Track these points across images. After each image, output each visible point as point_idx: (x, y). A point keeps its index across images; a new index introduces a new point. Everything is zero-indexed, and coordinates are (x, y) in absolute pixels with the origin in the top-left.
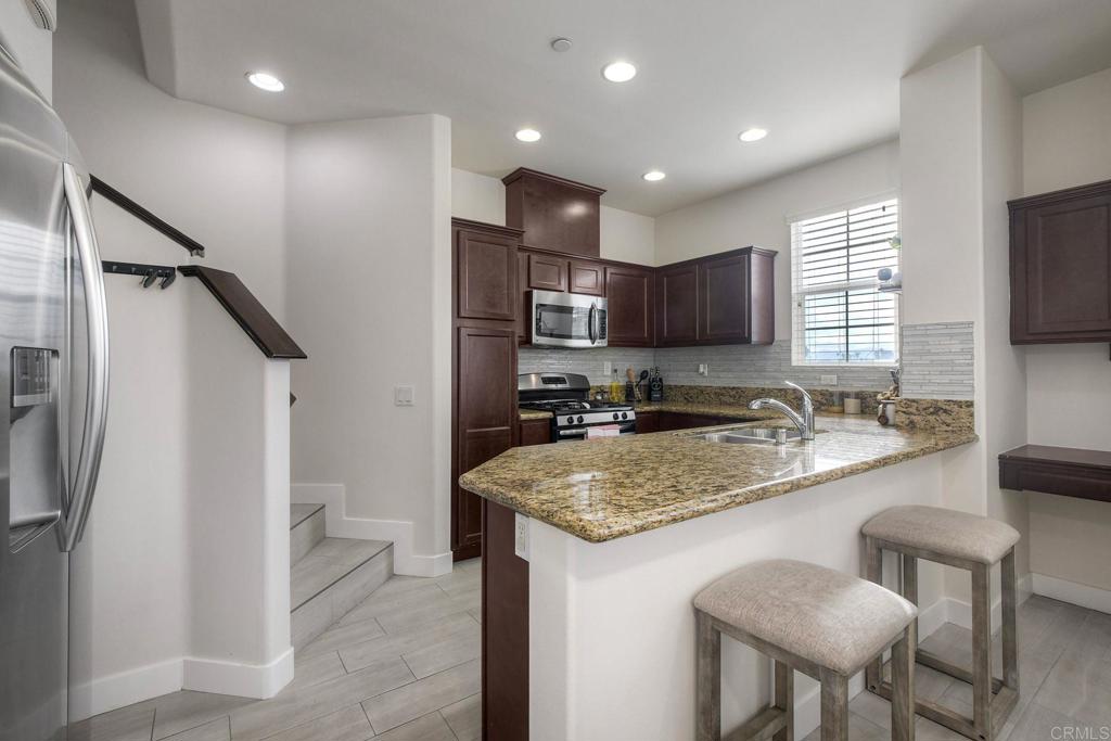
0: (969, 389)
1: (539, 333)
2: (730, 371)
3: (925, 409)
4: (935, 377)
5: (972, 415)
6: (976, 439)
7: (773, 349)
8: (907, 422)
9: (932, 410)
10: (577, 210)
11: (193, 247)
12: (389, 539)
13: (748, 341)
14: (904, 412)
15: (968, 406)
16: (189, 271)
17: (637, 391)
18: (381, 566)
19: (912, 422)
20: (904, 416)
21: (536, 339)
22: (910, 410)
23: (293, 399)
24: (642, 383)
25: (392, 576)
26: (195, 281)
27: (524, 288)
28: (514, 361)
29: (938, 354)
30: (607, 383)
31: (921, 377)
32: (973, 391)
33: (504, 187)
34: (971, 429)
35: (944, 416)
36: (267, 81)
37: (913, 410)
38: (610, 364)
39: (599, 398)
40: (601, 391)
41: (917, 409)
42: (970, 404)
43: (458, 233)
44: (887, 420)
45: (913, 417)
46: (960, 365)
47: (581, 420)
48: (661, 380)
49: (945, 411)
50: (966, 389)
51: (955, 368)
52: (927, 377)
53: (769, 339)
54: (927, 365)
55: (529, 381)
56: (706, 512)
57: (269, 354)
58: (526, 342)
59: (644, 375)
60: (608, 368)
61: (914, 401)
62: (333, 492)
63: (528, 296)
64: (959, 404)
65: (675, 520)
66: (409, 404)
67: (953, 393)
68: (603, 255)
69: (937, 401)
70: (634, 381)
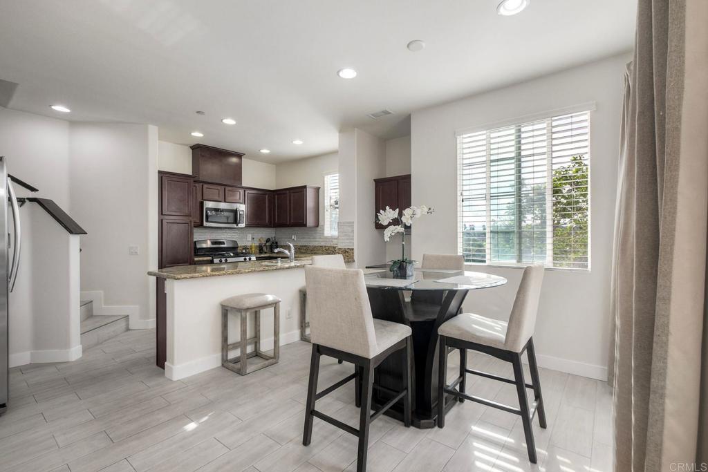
1: (207, 221)
2: (304, 238)
4: (346, 240)
5: (353, 253)
6: (354, 261)
7: (319, 229)
9: (344, 252)
10: (234, 160)
11: (33, 189)
12: (126, 314)
13: (305, 225)
16: (31, 200)
17: (264, 248)
18: (122, 324)
21: (205, 224)
23: (81, 250)
24: (268, 244)
25: (128, 329)
26: (35, 204)
27: (200, 199)
28: (192, 234)
29: (346, 232)
30: (249, 244)
32: (354, 245)
33: (191, 151)
34: (353, 258)
36: (60, 108)
37: (340, 252)
38: (250, 235)
39: (244, 251)
40: (245, 248)
42: (353, 249)
43: (162, 177)
47: (226, 261)
48: (277, 243)
49: (347, 252)
50: (352, 244)
51: (350, 237)
52: (344, 240)
53: (317, 225)
54: (344, 236)
55: (207, 243)
56: (215, 275)
57: (71, 232)
58: (201, 225)
59: (268, 240)
60: (249, 237)
61: (340, 249)
62: (98, 295)
63: (202, 204)
64: (350, 249)
65: (204, 276)
66: (136, 253)
67: (350, 246)
68: (244, 185)
70: (264, 242)
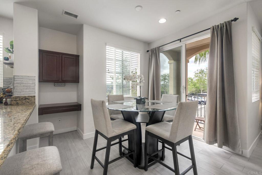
0: (34, 93)
3: (22, 99)
4: (24, 90)
5: (35, 99)
6: (36, 105)
8: (16, 103)
9: (24, 99)
14: (15, 100)
15: (34, 97)
19: (17, 103)
20: (15, 101)
22: (17, 99)
29: (26, 84)
31: (21, 90)
32: (35, 93)
35: (27, 100)
37: (18, 99)
41: (19, 99)
44: (7, 103)
45: (17, 101)
46: (32, 87)
49: (28, 99)
50: (33, 93)
51: (30, 88)
52: (22, 90)
54: (22, 87)
61: (18, 97)
64: (32, 97)
67: (30, 94)
69: (26, 96)
